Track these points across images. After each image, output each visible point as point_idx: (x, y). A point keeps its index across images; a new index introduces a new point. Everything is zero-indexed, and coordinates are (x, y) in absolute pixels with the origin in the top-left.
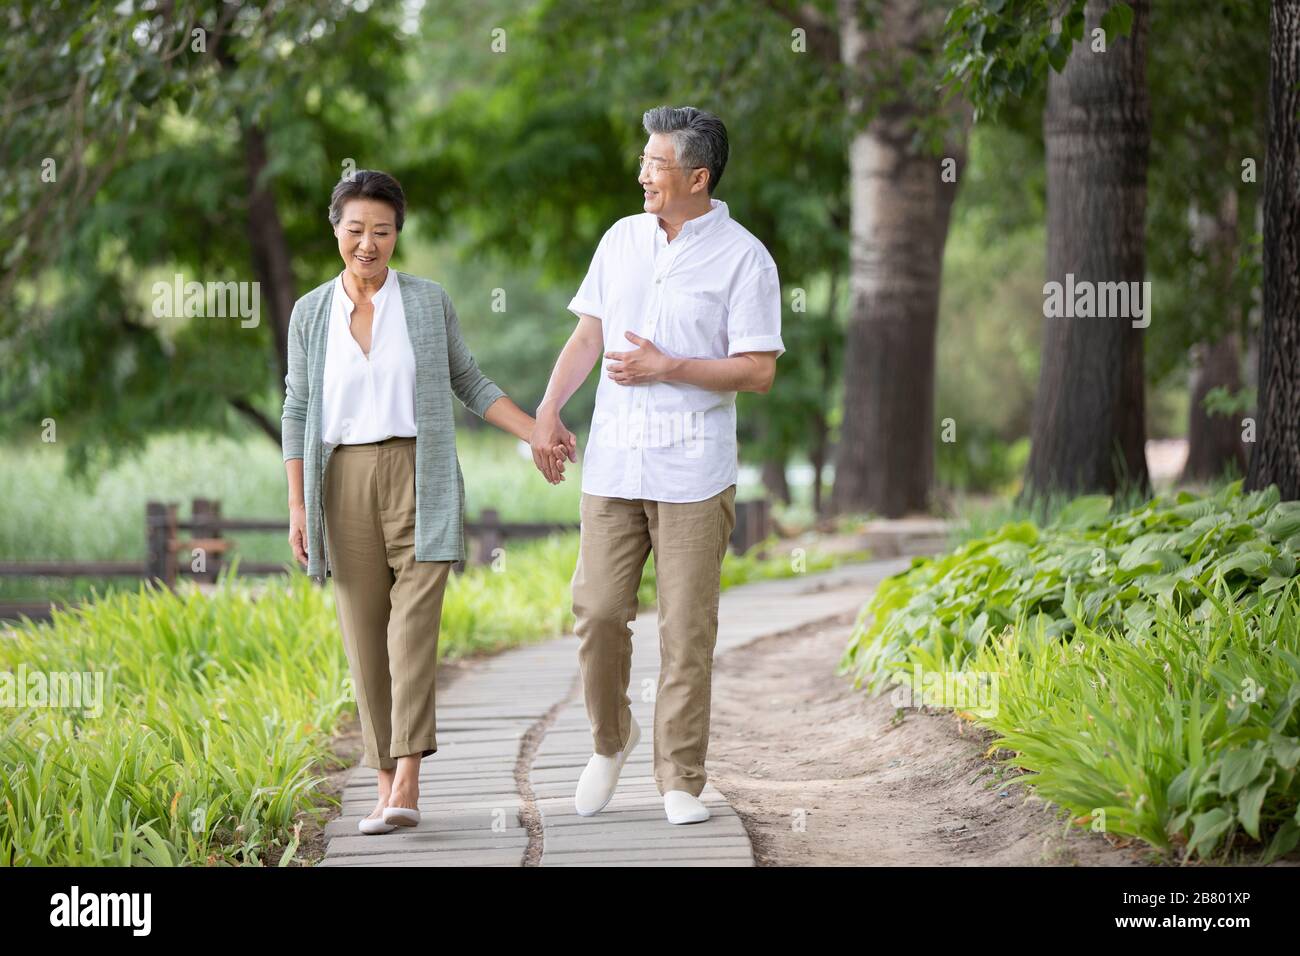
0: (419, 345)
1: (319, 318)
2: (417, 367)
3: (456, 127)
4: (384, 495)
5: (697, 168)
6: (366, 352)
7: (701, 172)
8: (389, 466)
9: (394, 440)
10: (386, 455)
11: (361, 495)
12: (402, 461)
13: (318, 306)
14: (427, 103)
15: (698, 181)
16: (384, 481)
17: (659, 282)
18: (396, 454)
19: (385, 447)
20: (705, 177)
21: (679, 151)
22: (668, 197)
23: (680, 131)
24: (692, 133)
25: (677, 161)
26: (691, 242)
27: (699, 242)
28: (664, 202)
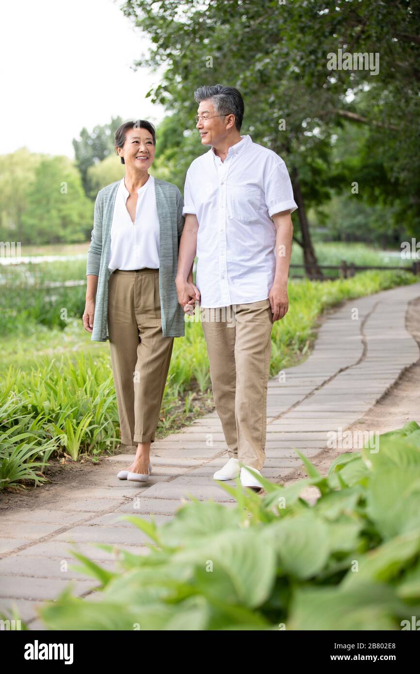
0: (162, 217)
1: (110, 200)
2: (161, 230)
3: (344, 166)
4: (138, 299)
5: (228, 115)
6: (133, 221)
7: (230, 117)
8: (141, 284)
9: (146, 270)
10: (140, 278)
11: (125, 299)
12: (149, 282)
13: (110, 194)
14: (337, 161)
15: (229, 122)
16: (138, 291)
17: (222, 184)
18: (146, 277)
19: (140, 274)
20: (233, 120)
21: (216, 106)
22: (213, 134)
23: (215, 96)
24: (222, 95)
25: (216, 112)
26: (235, 159)
27: (239, 157)
28: (211, 137)
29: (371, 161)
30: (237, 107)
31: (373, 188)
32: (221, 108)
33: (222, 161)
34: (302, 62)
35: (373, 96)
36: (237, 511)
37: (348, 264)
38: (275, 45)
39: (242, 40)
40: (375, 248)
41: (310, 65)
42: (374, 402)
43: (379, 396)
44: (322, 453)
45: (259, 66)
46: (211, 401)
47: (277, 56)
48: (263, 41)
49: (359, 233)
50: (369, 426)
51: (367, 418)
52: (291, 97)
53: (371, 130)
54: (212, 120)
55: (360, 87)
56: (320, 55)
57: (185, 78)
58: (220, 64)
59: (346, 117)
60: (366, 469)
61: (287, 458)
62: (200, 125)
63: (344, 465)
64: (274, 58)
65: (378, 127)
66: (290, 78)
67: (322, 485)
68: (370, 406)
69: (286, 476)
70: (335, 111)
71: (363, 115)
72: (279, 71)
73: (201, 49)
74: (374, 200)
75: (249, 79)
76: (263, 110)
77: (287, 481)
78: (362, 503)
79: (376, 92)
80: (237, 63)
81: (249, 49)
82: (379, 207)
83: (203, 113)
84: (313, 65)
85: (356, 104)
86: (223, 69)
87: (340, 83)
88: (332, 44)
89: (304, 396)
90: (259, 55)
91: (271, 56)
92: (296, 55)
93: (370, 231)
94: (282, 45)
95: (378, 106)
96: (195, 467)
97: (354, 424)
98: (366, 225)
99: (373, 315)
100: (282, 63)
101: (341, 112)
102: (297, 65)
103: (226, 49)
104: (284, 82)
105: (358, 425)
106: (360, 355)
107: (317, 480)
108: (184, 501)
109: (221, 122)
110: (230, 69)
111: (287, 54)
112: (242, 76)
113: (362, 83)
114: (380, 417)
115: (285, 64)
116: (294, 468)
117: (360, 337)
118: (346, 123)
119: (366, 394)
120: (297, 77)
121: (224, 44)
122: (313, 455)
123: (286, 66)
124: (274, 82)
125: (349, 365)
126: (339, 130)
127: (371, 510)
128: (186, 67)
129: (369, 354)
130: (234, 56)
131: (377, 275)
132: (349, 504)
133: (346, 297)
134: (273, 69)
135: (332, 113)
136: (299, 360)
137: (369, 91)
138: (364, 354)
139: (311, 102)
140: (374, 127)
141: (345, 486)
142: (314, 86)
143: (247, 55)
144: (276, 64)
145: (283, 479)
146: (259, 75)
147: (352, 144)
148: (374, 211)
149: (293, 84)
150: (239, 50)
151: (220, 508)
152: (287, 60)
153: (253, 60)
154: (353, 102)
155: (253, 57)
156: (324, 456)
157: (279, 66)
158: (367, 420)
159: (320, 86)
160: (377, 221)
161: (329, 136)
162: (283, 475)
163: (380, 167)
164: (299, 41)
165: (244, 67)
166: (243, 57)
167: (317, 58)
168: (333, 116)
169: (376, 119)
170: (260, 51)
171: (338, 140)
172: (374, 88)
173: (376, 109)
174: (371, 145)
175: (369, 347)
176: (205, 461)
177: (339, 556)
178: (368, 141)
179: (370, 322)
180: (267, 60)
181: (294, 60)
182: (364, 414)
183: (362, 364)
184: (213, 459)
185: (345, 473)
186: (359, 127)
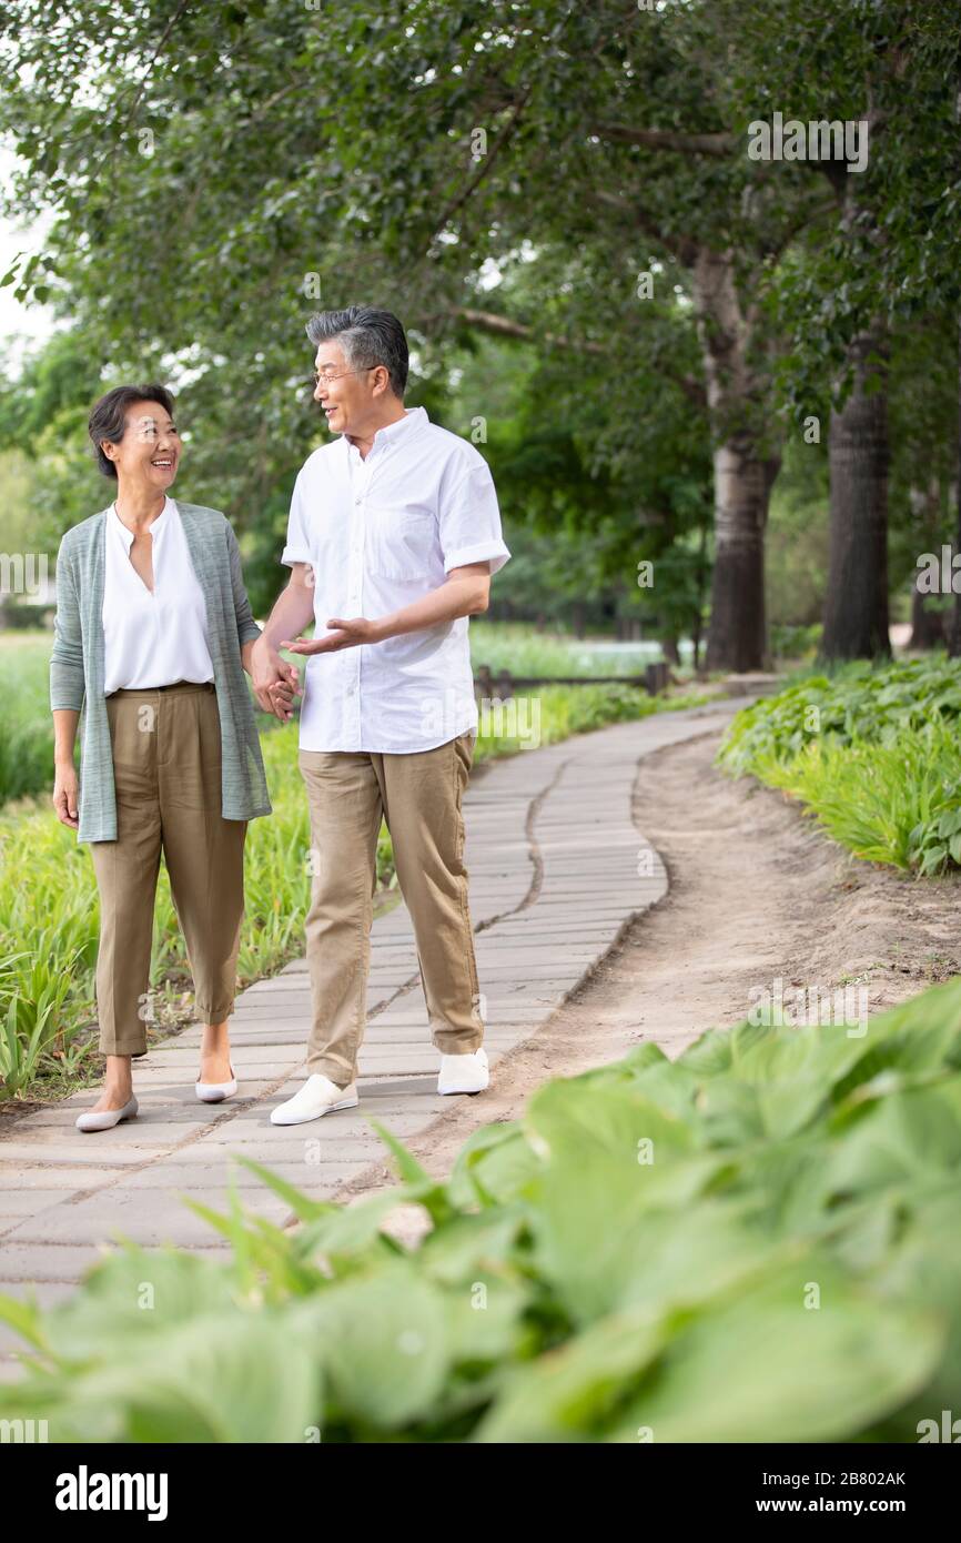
1: (94, 553)
4: (165, 746)
5: (372, 368)
7: (378, 372)
8: (172, 715)
9: (181, 685)
10: (169, 703)
11: (138, 746)
12: (187, 710)
13: (90, 539)
15: (377, 383)
16: (166, 732)
17: (358, 503)
18: (180, 702)
19: (170, 694)
20: (384, 377)
21: (347, 353)
22: (348, 409)
23: (344, 332)
24: (358, 330)
25: (349, 365)
26: (387, 454)
27: (396, 452)
28: (346, 417)
29: (542, 428)
30: (391, 350)
31: (548, 492)
32: (357, 355)
33: (363, 456)
34: (376, 198)
35: (544, 274)
36: (231, 1272)
37: (495, 672)
38: (312, 159)
39: (231, 147)
40: (558, 635)
41: (392, 203)
42: (560, 999)
43: (571, 985)
44: (440, 1124)
45: (272, 208)
46: (174, 1009)
47: (315, 184)
48: (281, 148)
49: (518, 599)
50: (549, 1055)
51: (544, 1036)
52: (351, 280)
53: (541, 356)
54: (342, 380)
55: (514, 254)
56: (416, 179)
57: (99, 240)
58: (181, 208)
59: (482, 327)
60: (535, 1158)
61: (357, 1139)
62: (322, 392)
63: (486, 1151)
64: (308, 188)
65: (558, 347)
66: (348, 235)
67: (434, 1201)
68: (552, 1009)
69: (354, 1182)
70: (456, 311)
71: (523, 321)
72: (321, 218)
73: (137, 172)
74: (551, 521)
75: (249, 241)
76: (285, 314)
77: (357, 1193)
78: (525, 1241)
79: (551, 264)
80: (222, 204)
81: (250, 169)
82: (565, 536)
83: (324, 367)
84: (400, 202)
85: (507, 293)
86: (190, 216)
87: (465, 245)
88: (446, 152)
89: (397, 989)
90: (273, 183)
91: (301, 183)
92: (360, 181)
93: (545, 593)
94: (326, 156)
95: (557, 297)
96: (139, 1167)
97: (515, 1053)
98: (535, 579)
99: (554, 793)
100: (327, 201)
101: (471, 314)
102: (363, 204)
103: (194, 170)
104: (335, 246)
105: (524, 1056)
106: (525, 889)
107: (421, 1188)
108: (105, 1251)
109: (361, 383)
110: (205, 217)
111: (340, 179)
112: (232, 234)
113: (519, 246)
114: (575, 1034)
115: (334, 203)
116: (374, 1161)
117: (527, 846)
118: (483, 340)
119: (542, 980)
120: (365, 233)
121: (190, 158)
122: (419, 1130)
123: (337, 207)
124: (310, 246)
125: (501, 913)
126: (467, 356)
127: (548, 1260)
128: (98, 214)
129: (546, 886)
130: (214, 186)
131: (562, 698)
132: (495, 1243)
133: (491, 752)
134: (306, 213)
135: (448, 316)
136: (381, 905)
137: (534, 264)
138: (535, 887)
139: (395, 291)
140: (548, 349)
141: (489, 1201)
142: (404, 252)
143: (245, 184)
144: (314, 204)
145: (346, 1189)
146: (272, 229)
147: (499, 390)
148: (555, 547)
149: (353, 251)
150: (225, 171)
151: (187, 1264)
152: (338, 191)
153: (260, 195)
154: (497, 290)
155: (259, 187)
156: (445, 1130)
157: (321, 208)
158: (544, 1042)
159: (417, 254)
160: (560, 569)
161: (443, 371)
162: (347, 1180)
163: (564, 443)
164: (367, 146)
165: (237, 212)
166: (235, 188)
167: (410, 188)
168: (451, 324)
169: (552, 329)
170: (278, 173)
171: (465, 380)
172: (546, 256)
173: (552, 306)
174: (542, 390)
175: (546, 870)
176: (163, 1152)
177: (471, 1370)
178: (535, 380)
179: (545, 811)
180: (293, 194)
181: (356, 193)
182: (537, 1027)
183: (532, 910)
184: (181, 1145)
185: (489, 1172)
186: (514, 347)
